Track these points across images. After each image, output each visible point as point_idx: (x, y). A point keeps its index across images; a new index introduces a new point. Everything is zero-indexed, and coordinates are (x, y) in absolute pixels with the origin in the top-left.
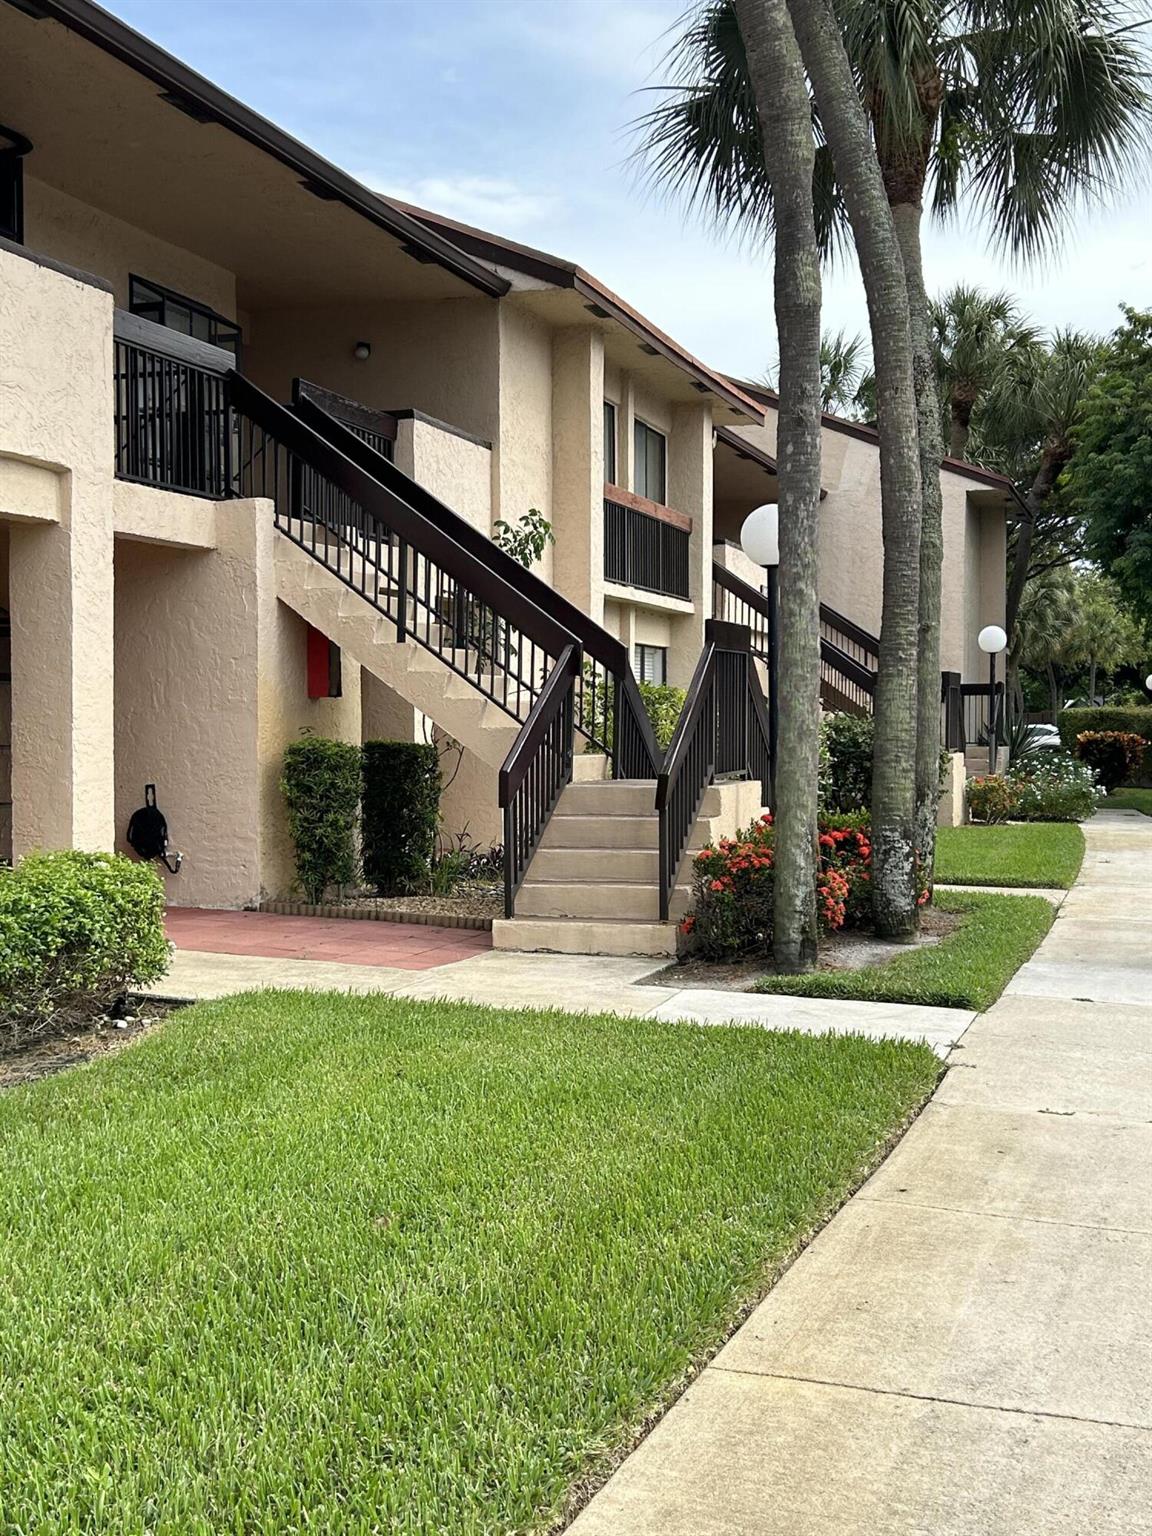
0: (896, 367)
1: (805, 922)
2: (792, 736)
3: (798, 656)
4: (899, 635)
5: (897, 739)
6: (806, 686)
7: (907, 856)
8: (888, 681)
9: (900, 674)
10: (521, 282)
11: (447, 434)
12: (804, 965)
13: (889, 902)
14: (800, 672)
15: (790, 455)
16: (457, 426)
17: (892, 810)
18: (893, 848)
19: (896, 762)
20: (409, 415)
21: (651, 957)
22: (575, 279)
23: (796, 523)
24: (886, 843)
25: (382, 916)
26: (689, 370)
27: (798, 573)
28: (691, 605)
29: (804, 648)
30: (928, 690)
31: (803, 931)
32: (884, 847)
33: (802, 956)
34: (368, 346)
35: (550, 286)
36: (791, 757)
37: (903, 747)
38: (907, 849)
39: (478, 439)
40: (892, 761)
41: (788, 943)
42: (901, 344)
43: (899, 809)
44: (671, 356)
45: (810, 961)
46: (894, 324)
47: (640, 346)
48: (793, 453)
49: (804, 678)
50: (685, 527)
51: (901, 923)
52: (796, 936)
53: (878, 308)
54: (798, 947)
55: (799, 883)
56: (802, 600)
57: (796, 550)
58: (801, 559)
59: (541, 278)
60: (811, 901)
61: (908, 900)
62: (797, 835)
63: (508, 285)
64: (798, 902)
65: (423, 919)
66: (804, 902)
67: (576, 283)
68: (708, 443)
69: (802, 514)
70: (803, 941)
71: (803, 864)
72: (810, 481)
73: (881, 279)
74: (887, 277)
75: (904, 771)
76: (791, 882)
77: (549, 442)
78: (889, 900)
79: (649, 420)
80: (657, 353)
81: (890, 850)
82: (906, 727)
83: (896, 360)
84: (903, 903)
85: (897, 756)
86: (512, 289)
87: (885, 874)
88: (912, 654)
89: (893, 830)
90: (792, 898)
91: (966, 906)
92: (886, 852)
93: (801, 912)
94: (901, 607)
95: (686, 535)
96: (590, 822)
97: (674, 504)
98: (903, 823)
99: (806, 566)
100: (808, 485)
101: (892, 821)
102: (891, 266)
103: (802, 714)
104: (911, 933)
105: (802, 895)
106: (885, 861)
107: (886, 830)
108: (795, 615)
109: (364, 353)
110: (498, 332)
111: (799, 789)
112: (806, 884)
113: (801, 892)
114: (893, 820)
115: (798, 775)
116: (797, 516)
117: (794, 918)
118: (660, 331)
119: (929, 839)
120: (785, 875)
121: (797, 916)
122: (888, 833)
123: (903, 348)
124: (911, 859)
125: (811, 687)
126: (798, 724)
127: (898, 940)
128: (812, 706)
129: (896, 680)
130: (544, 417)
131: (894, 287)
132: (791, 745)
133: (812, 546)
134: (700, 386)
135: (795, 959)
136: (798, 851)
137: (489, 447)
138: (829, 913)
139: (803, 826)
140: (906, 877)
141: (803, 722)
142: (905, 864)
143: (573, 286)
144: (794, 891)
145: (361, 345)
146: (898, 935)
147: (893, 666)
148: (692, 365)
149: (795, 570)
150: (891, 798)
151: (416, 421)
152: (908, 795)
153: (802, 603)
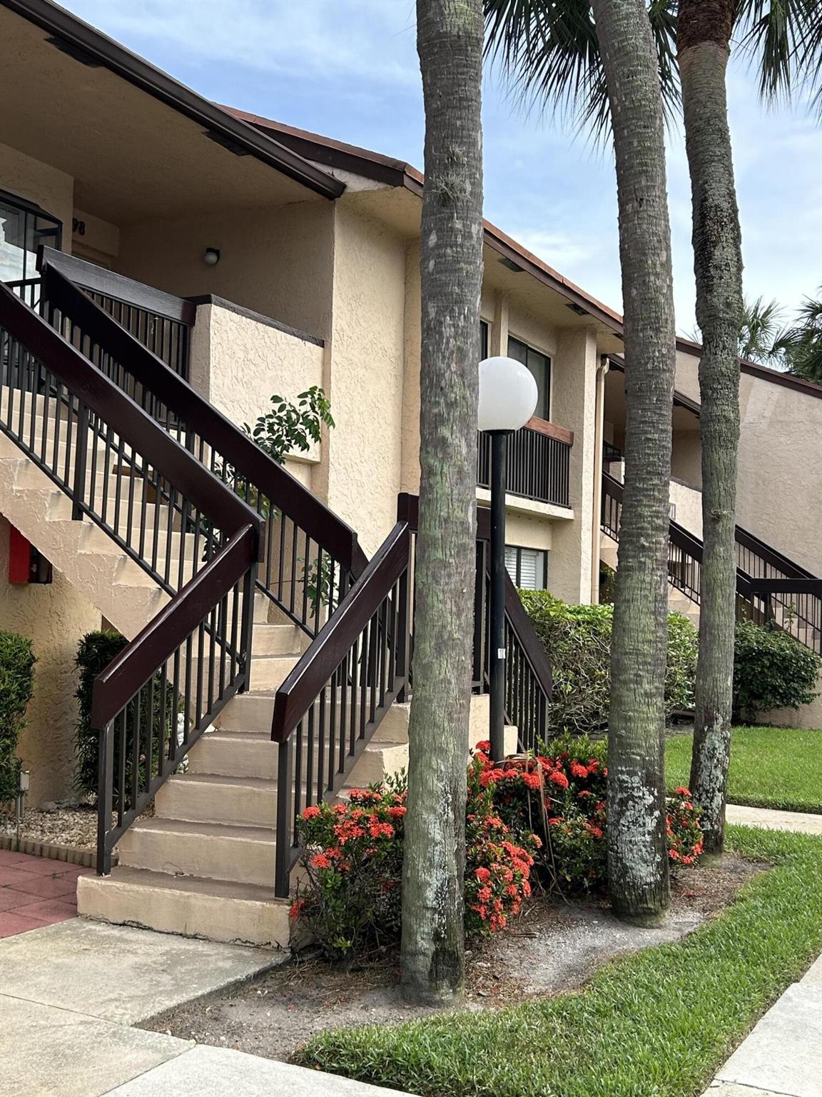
0: (640, 173)
1: (440, 925)
2: (427, 647)
3: (438, 533)
4: (641, 516)
5: (638, 653)
6: (449, 576)
7: (650, 809)
8: (627, 576)
9: (642, 567)
10: (355, 184)
11: (260, 325)
12: (437, 989)
13: (626, 870)
14: (439, 555)
15: (432, 249)
16: (274, 318)
17: (630, 746)
18: (632, 797)
19: (637, 682)
20: (207, 300)
21: (258, 947)
22: (405, 176)
23: (439, 343)
24: (623, 789)
25: (22, 846)
26: (558, 289)
27: (440, 415)
28: (571, 512)
29: (446, 521)
30: (718, 592)
31: (437, 937)
32: (619, 796)
33: (434, 975)
34: (217, 253)
35: (382, 186)
36: (426, 678)
37: (645, 663)
38: (650, 800)
39: (305, 334)
40: (631, 681)
41: (414, 954)
42: (648, 144)
43: (639, 746)
44: (536, 273)
45: (446, 983)
46: (640, 119)
47: (500, 261)
48: (438, 246)
49: (445, 565)
50: (566, 440)
51: (642, 899)
52: (425, 944)
53: (619, 100)
54: (428, 961)
55: (431, 866)
56: (445, 453)
57: (439, 381)
58: (446, 396)
59: (374, 179)
60: (452, 893)
61: (650, 869)
62: (431, 793)
63: (344, 186)
64: (430, 894)
65: (63, 855)
66: (439, 893)
67: (406, 181)
68: (590, 365)
69: (448, 331)
70: (436, 954)
71: (438, 838)
72: (459, 285)
73: (623, 64)
74: (630, 60)
75: (647, 695)
76: (420, 863)
77: (400, 346)
78: (625, 866)
79: (529, 339)
80: (521, 270)
81: (628, 799)
82: (650, 637)
83: (641, 164)
84: (645, 873)
85: (637, 675)
86: (347, 190)
87: (620, 832)
88: (658, 542)
89: (632, 774)
90: (421, 886)
91: (770, 853)
92: (623, 802)
93: (434, 910)
94: (643, 480)
95: (566, 447)
96: (246, 745)
97: (558, 418)
98: (645, 765)
99: (451, 405)
100: (456, 289)
101: (630, 762)
102: (636, 48)
103: (442, 616)
104: (656, 914)
105: (435, 883)
106: (621, 814)
107: (622, 772)
108: (435, 474)
109: (212, 258)
110: (333, 234)
111: (435, 725)
112: (443, 867)
113: (434, 880)
114: (631, 759)
115: (435, 704)
116: (441, 333)
117: (424, 916)
118: (521, 247)
119: (718, 773)
120: (414, 852)
121: (428, 915)
122: (625, 777)
123: (649, 148)
124: (657, 813)
125: (455, 578)
126: (436, 629)
127: (638, 921)
128: (457, 605)
129: (637, 575)
130: (393, 322)
131: (640, 72)
132: (424, 661)
133: (462, 376)
134: (576, 307)
135: (423, 979)
136: (432, 817)
137: (321, 344)
138: (482, 910)
139: (440, 779)
140: (648, 838)
141: (444, 627)
142: (648, 820)
143: (403, 185)
144: (424, 877)
145: (210, 250)
146: (638, 915)
147: (634, 557)
148: (562, 285)
149: (436, 411)
150: (629, 730)
151: (214, 307)
152: (652, 727)
153: (446, 457)
